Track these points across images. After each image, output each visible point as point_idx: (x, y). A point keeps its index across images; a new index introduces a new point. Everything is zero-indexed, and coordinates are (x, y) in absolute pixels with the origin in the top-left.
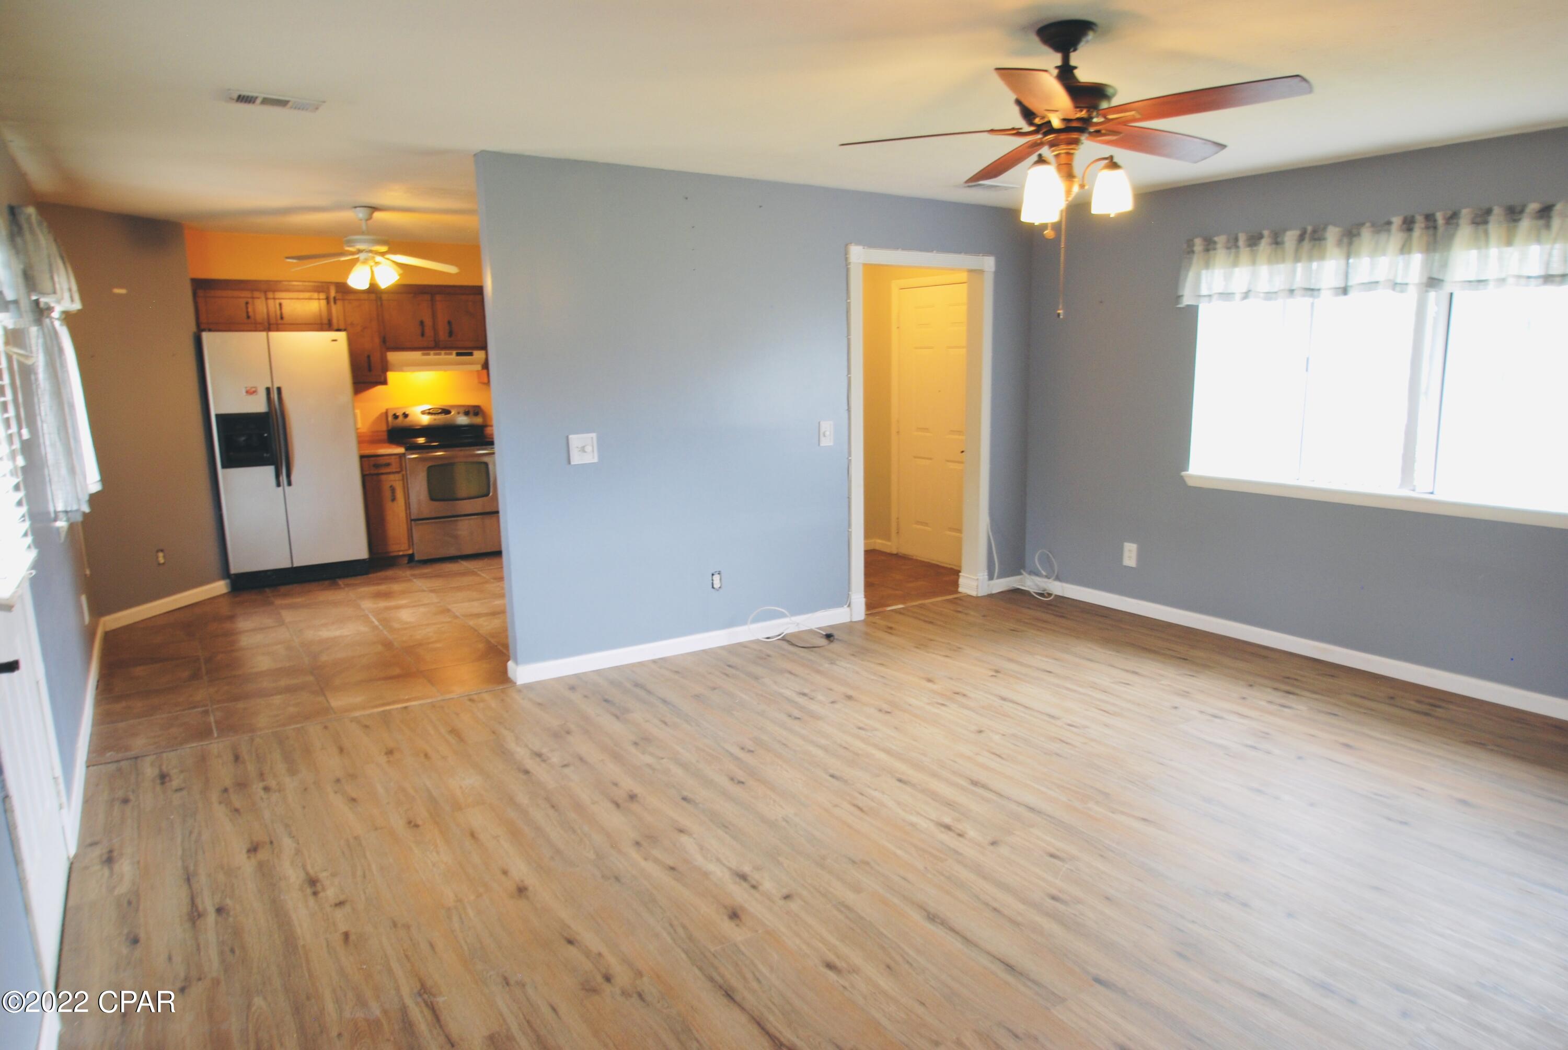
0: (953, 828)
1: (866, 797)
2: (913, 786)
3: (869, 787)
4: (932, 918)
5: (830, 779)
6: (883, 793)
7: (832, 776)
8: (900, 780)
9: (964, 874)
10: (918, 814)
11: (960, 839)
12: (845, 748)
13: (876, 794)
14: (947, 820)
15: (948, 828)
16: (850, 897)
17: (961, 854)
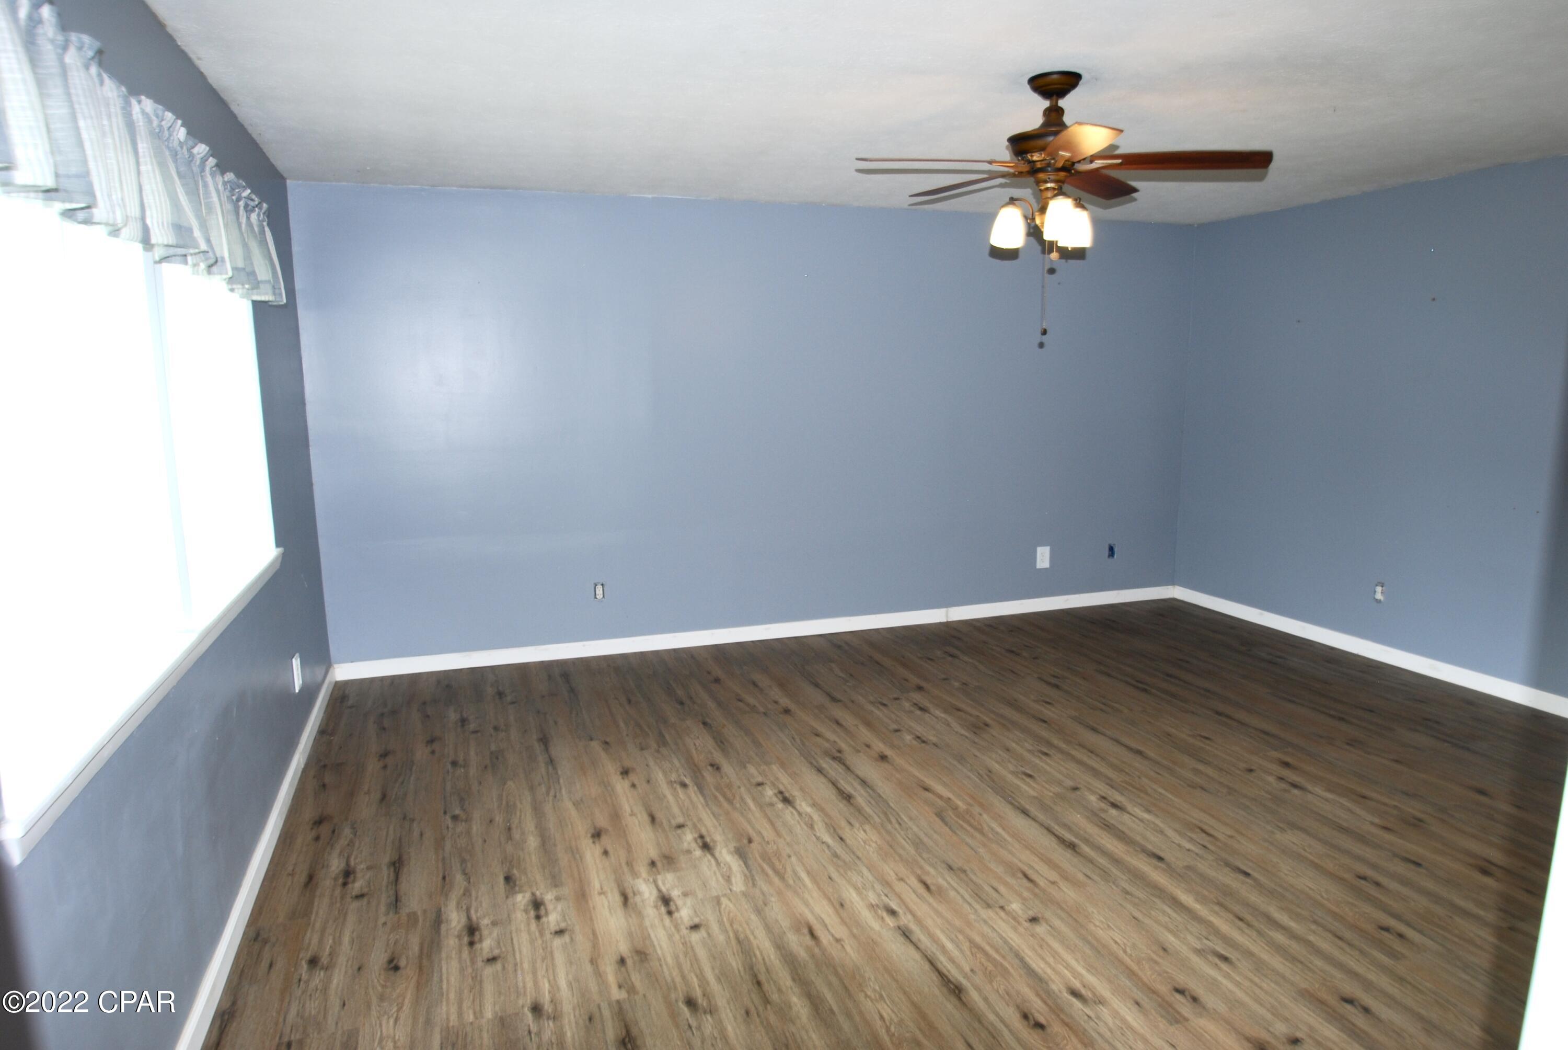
0: (1109, 804)
1: (1199, 844)
2: (1144, 850)
3: (1197, 854)
4: (1139, 753)
5: (1249, 871)
6: (1179, 845)
7: (1247, 874)
8: (1160, 859)
9: (1110, 773)
10: (1141, 820)
11: (1104, 795)
12: (1241, 919)
13: (1188, 845)
14: (1113, 812)
15: (1114, 805)
16: (1201, 767)
17: (1107, 784)
